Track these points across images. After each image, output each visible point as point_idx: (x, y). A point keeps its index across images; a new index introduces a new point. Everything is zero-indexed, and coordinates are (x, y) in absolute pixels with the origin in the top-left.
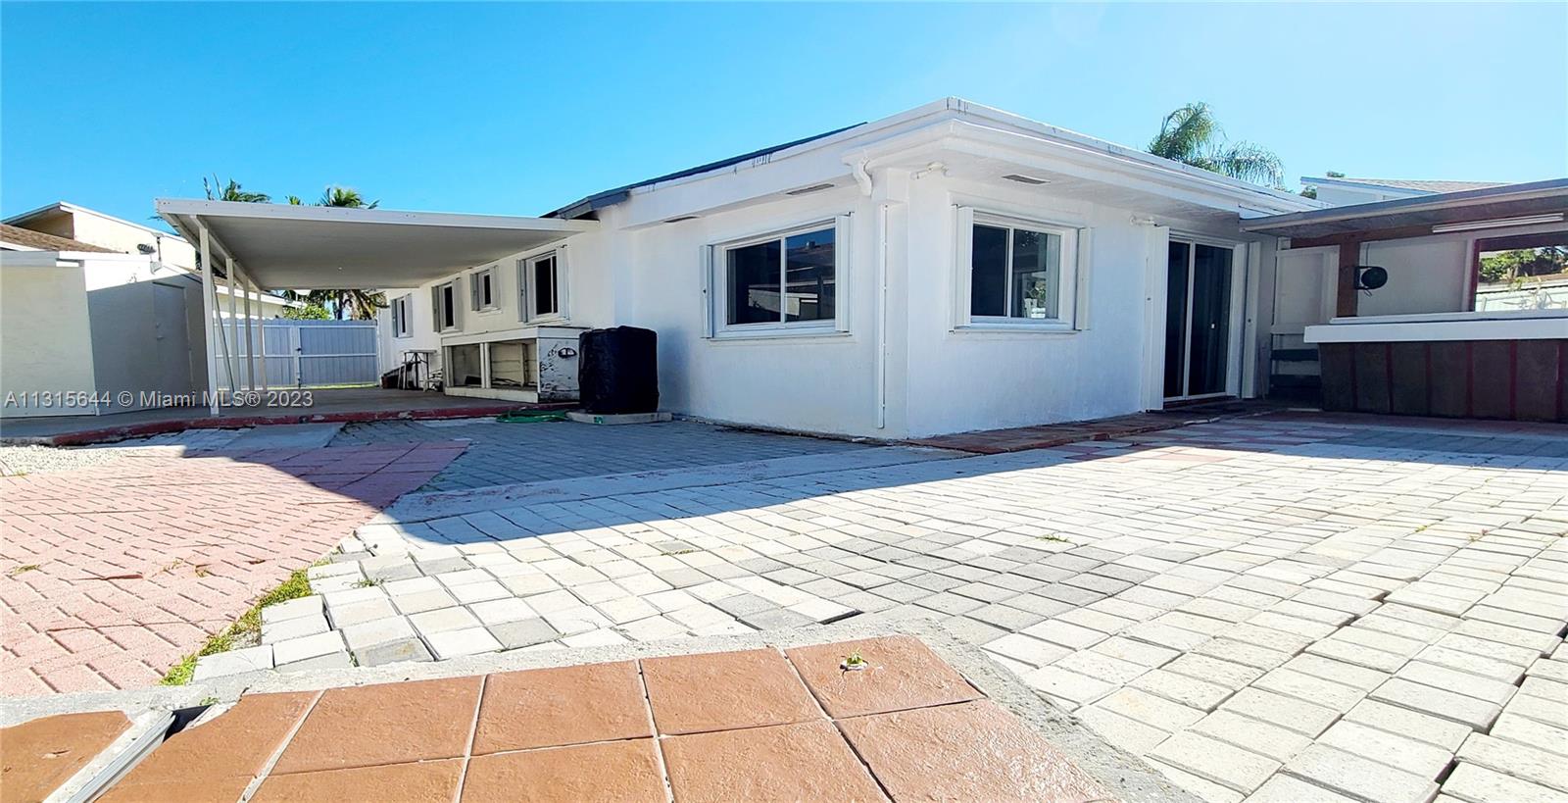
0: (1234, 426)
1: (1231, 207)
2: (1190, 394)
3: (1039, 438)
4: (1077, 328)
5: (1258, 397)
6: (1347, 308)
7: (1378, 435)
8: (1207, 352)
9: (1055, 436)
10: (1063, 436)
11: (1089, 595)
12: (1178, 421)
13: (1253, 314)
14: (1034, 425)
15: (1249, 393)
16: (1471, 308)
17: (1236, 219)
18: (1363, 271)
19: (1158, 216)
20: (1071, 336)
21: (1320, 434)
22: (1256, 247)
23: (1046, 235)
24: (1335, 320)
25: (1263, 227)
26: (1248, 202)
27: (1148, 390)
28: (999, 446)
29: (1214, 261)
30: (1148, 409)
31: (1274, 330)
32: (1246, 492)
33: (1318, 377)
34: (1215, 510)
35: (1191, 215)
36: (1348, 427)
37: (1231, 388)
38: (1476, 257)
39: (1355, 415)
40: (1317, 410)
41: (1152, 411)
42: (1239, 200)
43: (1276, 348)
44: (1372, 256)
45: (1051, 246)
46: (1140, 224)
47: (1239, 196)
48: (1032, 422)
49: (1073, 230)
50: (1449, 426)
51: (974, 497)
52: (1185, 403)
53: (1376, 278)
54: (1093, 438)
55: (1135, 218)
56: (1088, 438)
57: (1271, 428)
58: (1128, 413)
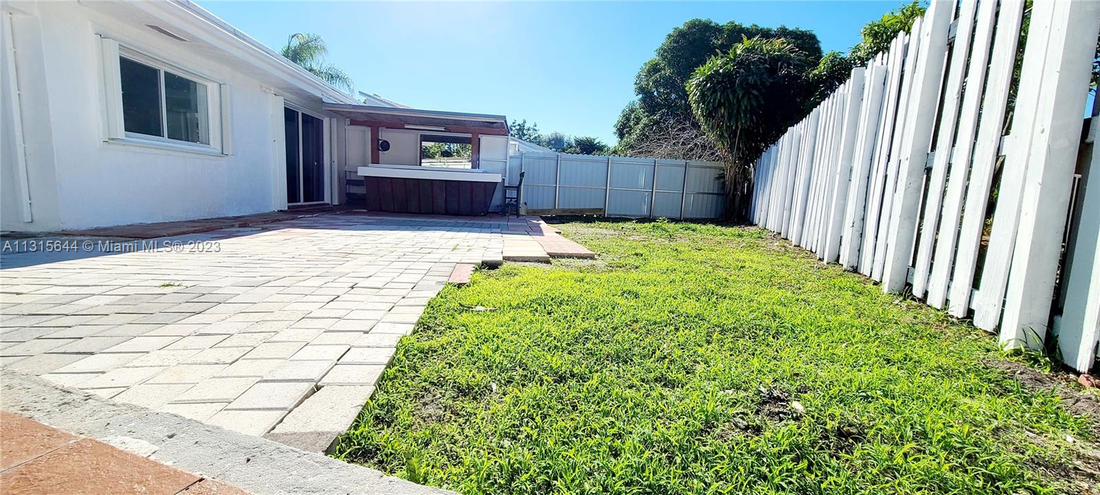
0: (325, 218)
1: (318, 94)
2: (304, 201)
3: (195, 227)
4: (225, 153)
5: (340, 205)
6: (375, 161)
7: (387, 221)
8: (313, 178)
9: (208, 225)
10: (214, 225)
11: (180, 316)
12: (295, 216)
13: (335, 158)
14: (196, 219)
15: (336, 202)
16: (420, 165)
17: (321, 101)
18: (381, 141)
19: (277, 90)
20: (220, 158)
21: (362, 221)
22: (334, 120)
23: (196, 83)
24: (370, 165)
25: (337, 109)
26: (327, 94)
27: (278, 198)
28: (158, 233)
29: (313, 125)
30: (279, 209)
31: (347, 168)
32: (315, 248)
33: (365, 194)
34: (293, 258)
35: (297, 93)
36: (376, 218)
37: (327, 200)
38: (421, 144)
39: (380, 213)
40: (365, 211)
41: (281, 211)
42: (322, 91)
43: (348, 178)
44: (384, 135)
45: (200, 92)
46: (265, 91)
47: (321, 88)
48: (192, 217)
49: (216, 84)
50: (413, 217)
51: (112, 267)
52: (302, 206)
53: (386, 146)
54: (237, 226)
55: (261, 87)
56: (233, 226)
57: (342, 219)
58: (266, 212)
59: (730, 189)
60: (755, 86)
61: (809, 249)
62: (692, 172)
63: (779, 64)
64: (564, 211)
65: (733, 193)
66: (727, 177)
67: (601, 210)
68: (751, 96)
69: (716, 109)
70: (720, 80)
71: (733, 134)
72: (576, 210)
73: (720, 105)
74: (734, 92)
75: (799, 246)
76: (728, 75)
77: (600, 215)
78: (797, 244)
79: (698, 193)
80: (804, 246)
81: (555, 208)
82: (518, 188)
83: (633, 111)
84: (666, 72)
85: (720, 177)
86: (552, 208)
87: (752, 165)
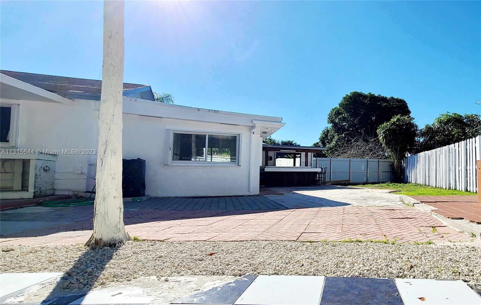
18: (269, 157)
59: (397, 170)
60: (403, 134)
61: (440, 187)
62: (380, 163)
64: (334, 182)
65: (398, 172)
66: (395, 166)
67: (349, 180)
69: (391, 141)
70: (391, 132)
71: (396, 150)
72: (339, 181)
74: (396, 136)
75: (436, 187)
76: (393, 130)
77: (348, 183)
79: (384, 172)
80: (438, 187)
81: (331, 181)
82: (325, 173)
83: (328, 131)
84: (346, 115)
85: (392, 165)
86: (329, 181)
87: (403, 161)
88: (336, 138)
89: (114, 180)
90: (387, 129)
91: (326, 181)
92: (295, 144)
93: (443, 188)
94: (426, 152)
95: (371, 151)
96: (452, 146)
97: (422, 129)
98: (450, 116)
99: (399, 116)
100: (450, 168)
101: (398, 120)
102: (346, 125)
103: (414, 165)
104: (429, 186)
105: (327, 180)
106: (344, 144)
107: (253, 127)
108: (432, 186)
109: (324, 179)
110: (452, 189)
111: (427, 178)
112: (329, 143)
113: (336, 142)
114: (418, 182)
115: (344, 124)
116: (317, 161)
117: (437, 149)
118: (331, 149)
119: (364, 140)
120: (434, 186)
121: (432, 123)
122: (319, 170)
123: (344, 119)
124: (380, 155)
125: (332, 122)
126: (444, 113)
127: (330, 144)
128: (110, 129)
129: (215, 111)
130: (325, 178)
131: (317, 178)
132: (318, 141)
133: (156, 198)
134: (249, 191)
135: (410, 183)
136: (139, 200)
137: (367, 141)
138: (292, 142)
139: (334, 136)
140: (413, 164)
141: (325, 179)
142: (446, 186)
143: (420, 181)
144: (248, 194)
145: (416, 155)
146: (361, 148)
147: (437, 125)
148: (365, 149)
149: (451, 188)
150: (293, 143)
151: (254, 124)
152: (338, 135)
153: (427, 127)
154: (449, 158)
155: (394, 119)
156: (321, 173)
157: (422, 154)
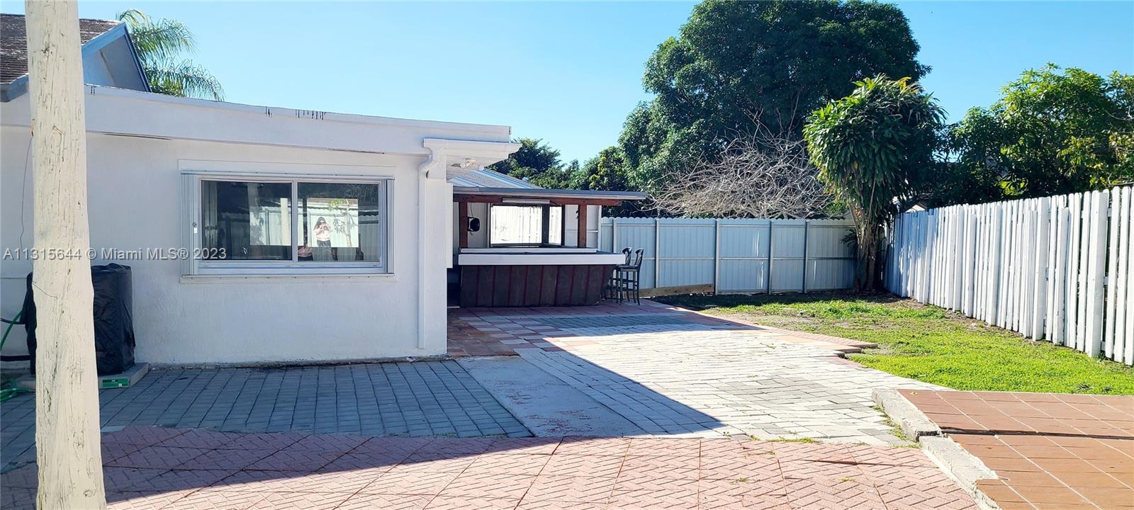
18: (470, 220)
40: (458, 307)
53: (475, 225)
59: (865, 254)
60: (891, 141)
61: (1009, 327)
62: (813, 233)
63: (911, 111)
64: (666, 290)
65: (868, 259)
66: (861, 241)
67: (709, 286)
68: (888, 151)
69: (848, 165)
70: (852, 133)
71: (866, 191)
72: (681, 288)
73: (853, 158)
74: (868, 146)
75: (995, 326)
76: (858, 127)
77: (709, 293)
78: (994, 324)
79: (822, 259)
80: (1003, 326)
81: (655, 287)
82: (638, 268)
83: (647, 117)
84: (702, 63)
85: (851, 239)
86: (652, 286)
87: (886, 224)
88: (673, 137)
89: (83, 446)
90: (838, 127)
91: (640, 288)
92: (542, 151)
93: (1020, 331)
94: (966, 206)
95: (782, 182)
96: (1058, 200)
97: (957, 125)
98: (1059, 79)
99: (878, 80)
100: (1047, 271)
101: (876, 92)
102: (702, 95)
103: (921, 243)
104: (972, 318)
105: (645, 283)
106: (696, 161)
107: (425, 159)
108: (983, 319)
109: (634, 285)
110: (1051, 342)
111: (967, 294)
112: (651, 155)
113: (673, 152)
114: (936, 300)
115: (697, 92)
116: (613, 227)
117: (1005, 202)
118: (654, 174)
119: (760, 148)
120: (990, 321)
121: (994, 102)
122: (620, 259)
123: (696, 77)
124: (811, 197)
125: (661, 87)
126: (1040, 67)
127: (652, 157)
128: (63, 312)
129: (315, 114)
130: (638, 282)
131: (614, 281)
132: (617, 145)
133: (165, 370)
134: (418, 347)
135: (910, 298)
136: (120, 385)
137: (771, 151)
138: (536, 143)
139: (666, 133)
140: (922, 240)
141: (638, 286)
142: (1030, 328)
143: (943, 296)
144: (416, 353)
145: (930, 210)
146: (751, 174)
147: (1010, 112)
148: (764, 176)
149: (1048, 338)
150: (538, 148)
151: (428, 148)
152: (678, 129)
153: (973, 117)
154: (1046, 238)
155: (862, 92)
156: (627, 267)
157: (951, 213)
